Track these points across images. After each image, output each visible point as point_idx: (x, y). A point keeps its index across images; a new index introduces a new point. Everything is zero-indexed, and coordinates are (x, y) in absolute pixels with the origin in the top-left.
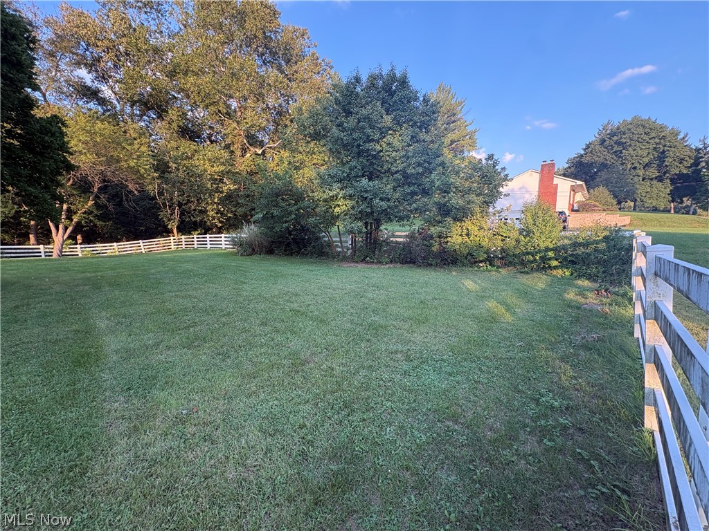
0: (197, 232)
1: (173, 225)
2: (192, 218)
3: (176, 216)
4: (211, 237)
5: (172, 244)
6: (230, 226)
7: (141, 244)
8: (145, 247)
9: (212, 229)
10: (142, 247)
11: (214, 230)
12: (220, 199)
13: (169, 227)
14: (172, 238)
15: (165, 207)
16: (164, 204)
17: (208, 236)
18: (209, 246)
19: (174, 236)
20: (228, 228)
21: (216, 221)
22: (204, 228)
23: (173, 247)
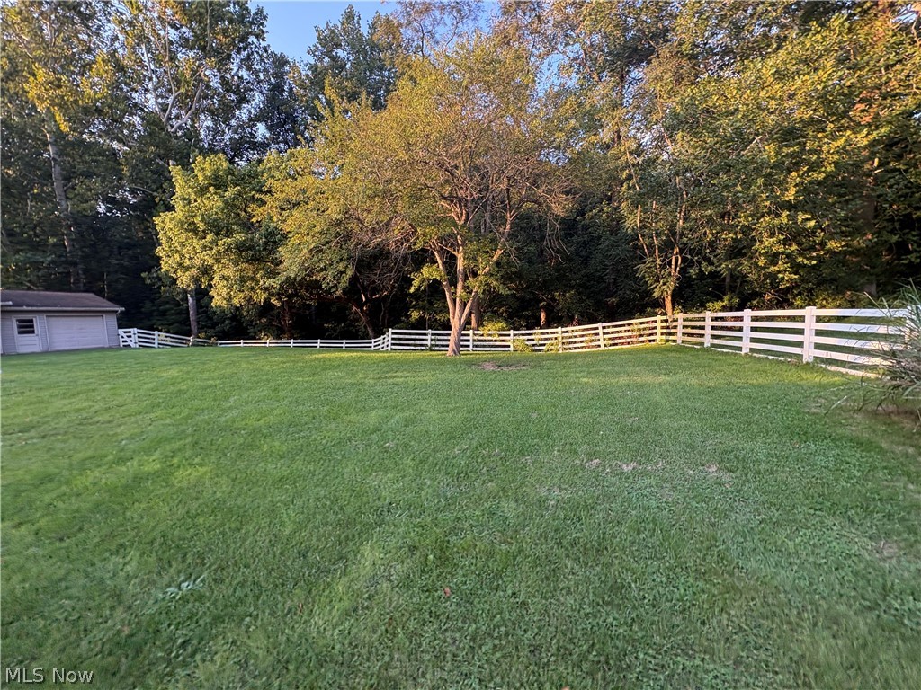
0: (719, 305)
1: (664, 290)
2: (704, 264)
3: (674, 271)
4: (755, 319)
5: (658, 331)
6: (819, 284)
7: (600, 331)
8: (606, 336)
9: (760, 295)
10: (601, 337)
11: (767, 297)
12: (803, 189)
13: (656, 294)
14: (659, 318)
15: (652, 254)
16: (651, 246)
17: (747, 313)
18: (746, 346)
19: (665, 314)
20: (810, 291)
21: (781, 266)
22: (740, 294)
23: (658, 337)
